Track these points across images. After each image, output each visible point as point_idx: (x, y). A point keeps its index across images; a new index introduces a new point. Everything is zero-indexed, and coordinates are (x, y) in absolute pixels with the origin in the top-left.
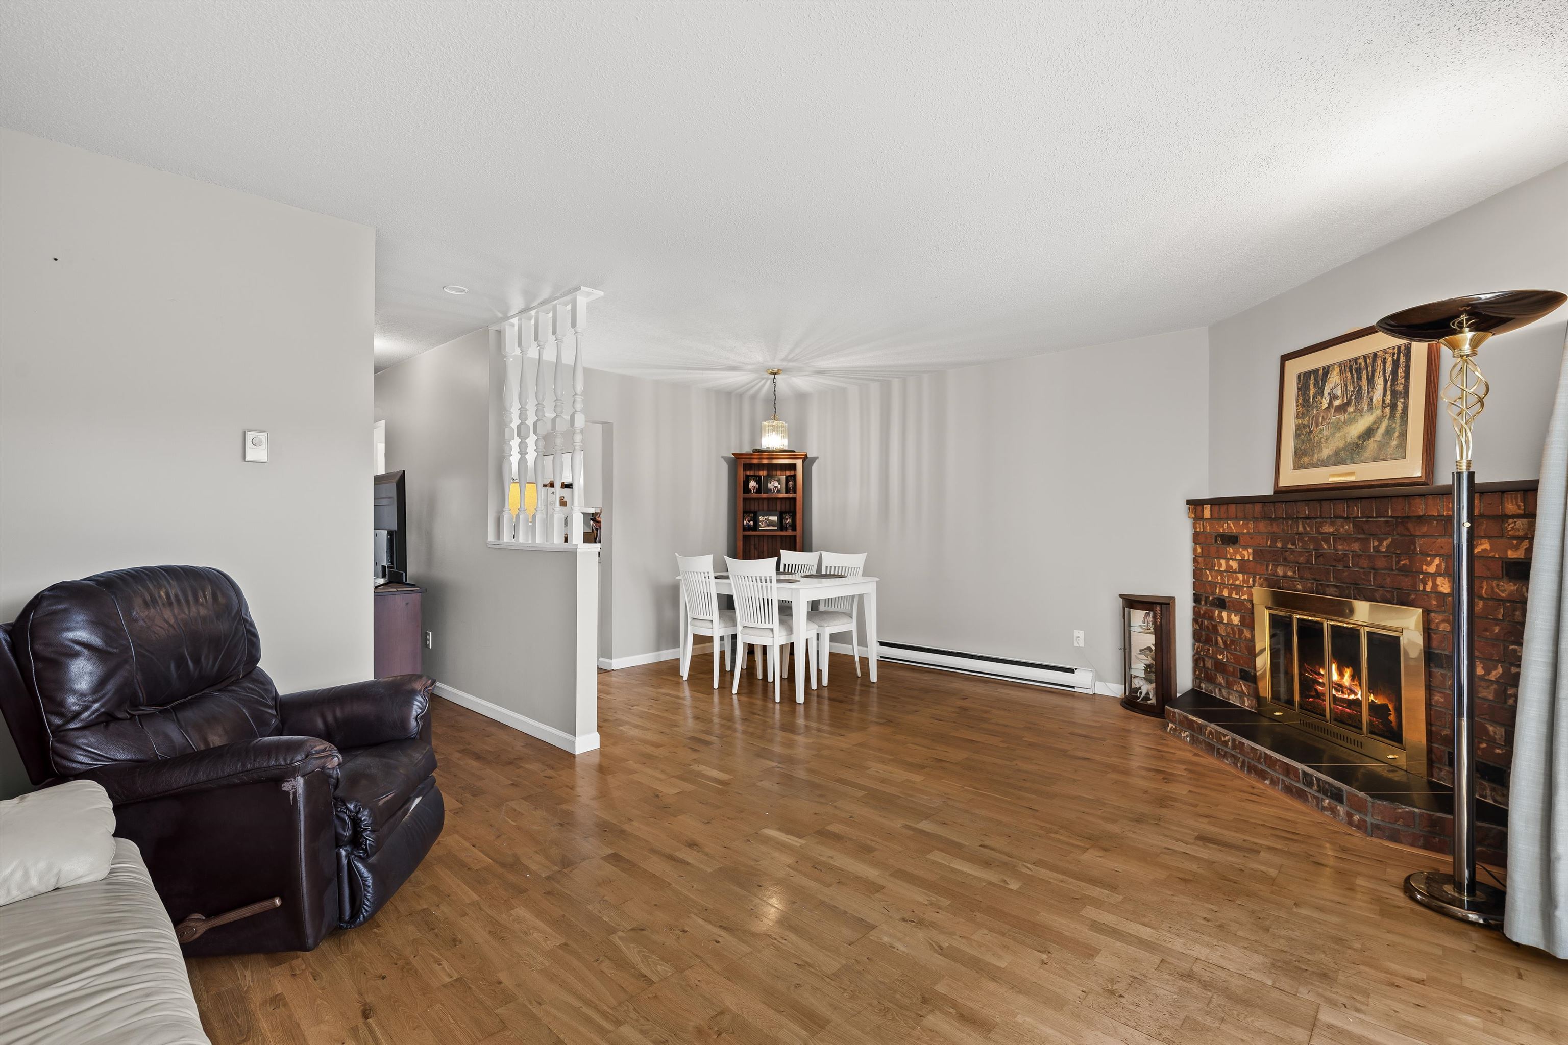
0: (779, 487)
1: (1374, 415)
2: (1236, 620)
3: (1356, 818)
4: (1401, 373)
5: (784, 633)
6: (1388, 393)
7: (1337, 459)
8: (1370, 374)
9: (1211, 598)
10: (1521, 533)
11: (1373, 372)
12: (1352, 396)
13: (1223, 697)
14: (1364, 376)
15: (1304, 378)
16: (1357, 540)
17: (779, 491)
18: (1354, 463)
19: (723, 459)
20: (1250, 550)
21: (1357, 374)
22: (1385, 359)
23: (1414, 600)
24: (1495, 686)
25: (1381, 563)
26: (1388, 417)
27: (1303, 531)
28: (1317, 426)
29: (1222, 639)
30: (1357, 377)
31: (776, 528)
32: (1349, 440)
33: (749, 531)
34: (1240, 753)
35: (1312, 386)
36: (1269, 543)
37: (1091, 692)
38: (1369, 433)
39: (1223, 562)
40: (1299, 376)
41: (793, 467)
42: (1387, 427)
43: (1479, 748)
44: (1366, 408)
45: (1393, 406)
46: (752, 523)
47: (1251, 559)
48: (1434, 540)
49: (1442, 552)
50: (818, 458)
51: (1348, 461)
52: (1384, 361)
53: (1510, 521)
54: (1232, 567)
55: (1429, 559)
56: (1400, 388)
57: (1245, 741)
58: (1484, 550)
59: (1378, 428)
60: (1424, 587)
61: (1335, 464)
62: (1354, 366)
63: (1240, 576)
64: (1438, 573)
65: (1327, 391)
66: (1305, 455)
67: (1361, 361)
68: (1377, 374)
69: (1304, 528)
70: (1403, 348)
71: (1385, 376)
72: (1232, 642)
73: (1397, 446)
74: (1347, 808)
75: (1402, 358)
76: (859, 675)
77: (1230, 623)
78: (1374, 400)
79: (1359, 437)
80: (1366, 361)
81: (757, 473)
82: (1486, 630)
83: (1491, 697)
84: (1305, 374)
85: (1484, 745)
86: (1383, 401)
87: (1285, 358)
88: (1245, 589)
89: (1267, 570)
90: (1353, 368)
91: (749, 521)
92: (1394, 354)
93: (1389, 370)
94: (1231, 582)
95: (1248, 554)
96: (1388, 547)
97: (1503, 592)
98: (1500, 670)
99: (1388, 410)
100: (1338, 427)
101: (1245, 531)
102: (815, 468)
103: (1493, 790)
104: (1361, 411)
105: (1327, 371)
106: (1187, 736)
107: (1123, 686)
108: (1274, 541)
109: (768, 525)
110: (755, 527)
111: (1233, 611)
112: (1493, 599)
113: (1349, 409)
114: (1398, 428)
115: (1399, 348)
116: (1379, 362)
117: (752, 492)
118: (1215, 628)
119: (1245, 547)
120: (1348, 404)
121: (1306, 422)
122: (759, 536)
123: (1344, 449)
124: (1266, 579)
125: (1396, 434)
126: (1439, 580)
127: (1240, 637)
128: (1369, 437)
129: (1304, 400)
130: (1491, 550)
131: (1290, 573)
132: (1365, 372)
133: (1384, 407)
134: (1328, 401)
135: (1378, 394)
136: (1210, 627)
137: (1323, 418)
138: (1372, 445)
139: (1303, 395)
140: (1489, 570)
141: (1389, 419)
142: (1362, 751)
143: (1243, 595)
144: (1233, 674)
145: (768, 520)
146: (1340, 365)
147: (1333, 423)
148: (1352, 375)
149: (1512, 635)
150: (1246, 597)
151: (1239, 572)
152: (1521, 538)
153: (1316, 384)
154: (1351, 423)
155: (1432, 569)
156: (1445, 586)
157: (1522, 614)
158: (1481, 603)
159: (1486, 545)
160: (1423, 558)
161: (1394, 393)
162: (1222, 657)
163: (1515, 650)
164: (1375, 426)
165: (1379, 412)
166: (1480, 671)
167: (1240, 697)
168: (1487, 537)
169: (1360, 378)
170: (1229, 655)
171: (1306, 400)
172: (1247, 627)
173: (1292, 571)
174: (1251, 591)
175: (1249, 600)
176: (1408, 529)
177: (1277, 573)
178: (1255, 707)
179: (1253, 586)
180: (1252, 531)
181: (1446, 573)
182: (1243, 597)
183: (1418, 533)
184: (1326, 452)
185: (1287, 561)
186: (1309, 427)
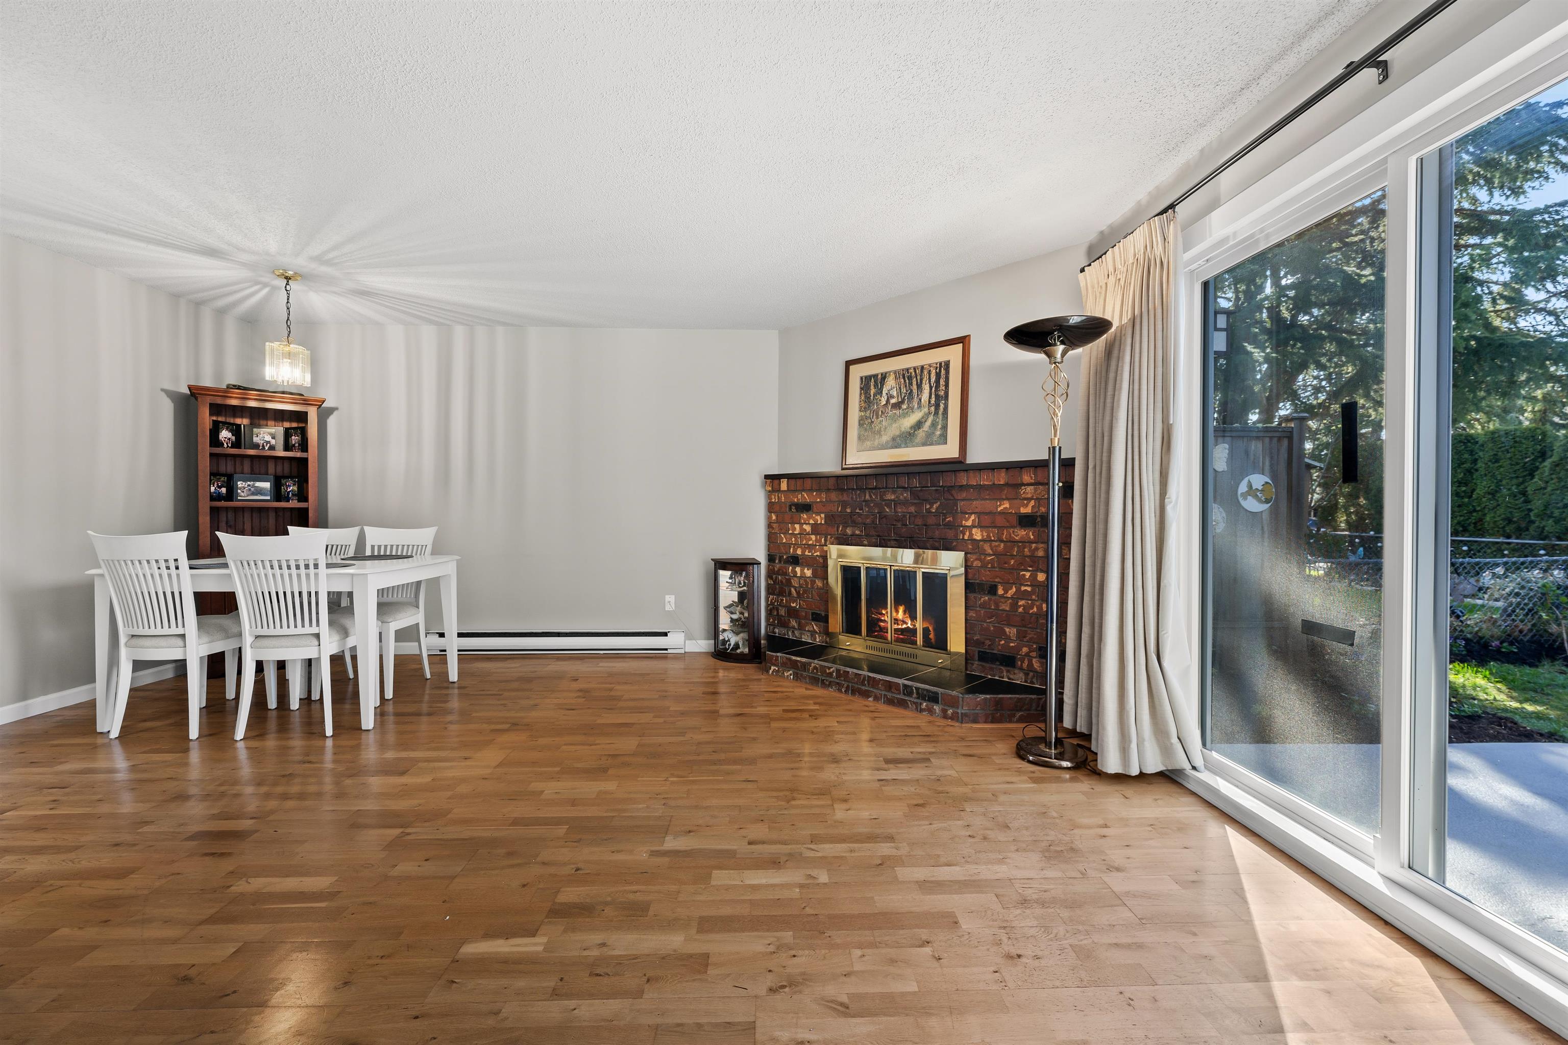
0: (273, 442)
1: (923, 412)
2: (808, 573)
3: (950, 712)
4: (942, 382)
5: (336, 637)
6: (933, 396)
7: (895, 443)
8: (919, 381)
9: (784, 557)
10: (1029, 496)
11: (921, 380)
12: (905, 396)
13: (796, 637)
14: (914, 383)
15: (866, 381)
16: (913, 504)
17: (272, 448)
18: (907, 447)
19: (163, 395)
20: (823, 516)
21: (909, 380)
22: (930, 371)
23: (956, 546)
24: (1010, 601)
25: (931, 521)
26: (933, 413)
27: (869, 499)
28: (877, 418)
29: (796, 590)
30: (909, 383)
31: (269, 498)
32: (903, 430)
33: (220, 500)
34: (844, 681)
35: (872, 387)
36: (840, 509)
37: (682, 651)
38: (919, 425)
39: (797, 526)
40: (861, 378)
41: (302, 417)
42: (933, 421)
43: (999, 644)
44: (916, 406)
45: (937, 406)
46: (224, 490)
47: (823, 522)
48: (972, 502)
49: (977, 510)
50: (337, 409)
51: (903, 445)
52: (930, 373)
53: (1023, 488)
54: (805, 530)
55: (967, 516)
56: (942, 393)
57: (848, 669)
58: (1006, 508)
59: (926, 421)
60: (963, 536)
61: (892, 448)
62: (906, 375)
63: (813, 537)
64: (973, 526)
65: (885, 391)
66: (868, 440)
67: (912, 371)
68: (924, 382)
69: (871, 496)
70: (943, 364)
71: (930, 384)
72: (805, 592)
73: (940, 435)
74: (941, 707)
75: (943, 372)
76: (428, 676)
77: (803, 576)
78: (922, 401)
79: (911, 428)
80: (915, 372)
81: (232, 420)
82: (1006, 563)
83: (1008, 609)
84: (866, 377)
85: (1003, 642)
86: (929, 402)
87: (849, 364)
88: (818, 547)
89: (838, 531)
90: (906, 376)
91: (220, 487)
92: (937, 368)
93: (933, 379)
94: (804, 542)
95: (820, 519)
96: (937, 509)
97: (1016, 536)
98: (1014, 589)
99: (933, 409)
100: (894, 419)
101: (818, 500)
102: (331, 422)
103: (1008, 671)
104: (912, 409)
105: (884, 377)
106: (791, 675)
107: (713, 641)
108: (844, 507)
109: (253, 494)
110: (231, 494)
111: (806, 566)
112: (1011, 541)
113: (902, 406)
114: (940, 422)
115: (941, 364)
116: (926, 372)
117: (225, 445)
118: (789, 583)
119: (818, 514)
120: (902, 402)
121: (868, 415)
122: (236, 510)
123: (899, 436)
124: (837, 538)
125: (940, 426)
126: (974, 531)
127: (813, 587)
128: (919, 428)
129: (865, 397)
130: (1010, 508)
131: (857, 532)
132: (915, 379)
133: (930, 407)
134: (886, 399)
135: (925, 396)
136: (784, 581)
137: (882, 412)
138: (921, 434)
139: (866, 393)
140: (1008, 521)
141: (934, 415)
142: (917, 661)
143: (815, 552)
144: (806, 618)
145: (253, 486)
146: (895, 372)
147: (890, 416)
148: (905, 381)
149: (1022, 565)
150: (818, 553)
151: (812, 534)
152: (1029, 499)
153: (876, 385)
154: (905, 417)
155: (969, 523)
156: (978, 535)
157: (1030, 551)
158: (1002, 545)
159: (1006, 505)
160: (963, 515)
161: (937, 396)
162: (795, 605)
163: (1024, 575)
164: (923, 420)
165: (926, 410)
166: (1000, 591)
167: (812, 635)
168: (1007, 499)
169: (911, 384)
170: (801, 602)
171: (868, 397)
172: (819, 578)
173: (859, 530)
174: (823, 549)
175: (820, 556)
176: (953, 495)
177: (847, 532)
178: (827, 643)
179: (825, 545)
180: (823, 500)
181: (979, 526)
182: (815, 554)
183: (960, 497)
184: (885, 439)
185: (855, 522)
186: (871, 418)
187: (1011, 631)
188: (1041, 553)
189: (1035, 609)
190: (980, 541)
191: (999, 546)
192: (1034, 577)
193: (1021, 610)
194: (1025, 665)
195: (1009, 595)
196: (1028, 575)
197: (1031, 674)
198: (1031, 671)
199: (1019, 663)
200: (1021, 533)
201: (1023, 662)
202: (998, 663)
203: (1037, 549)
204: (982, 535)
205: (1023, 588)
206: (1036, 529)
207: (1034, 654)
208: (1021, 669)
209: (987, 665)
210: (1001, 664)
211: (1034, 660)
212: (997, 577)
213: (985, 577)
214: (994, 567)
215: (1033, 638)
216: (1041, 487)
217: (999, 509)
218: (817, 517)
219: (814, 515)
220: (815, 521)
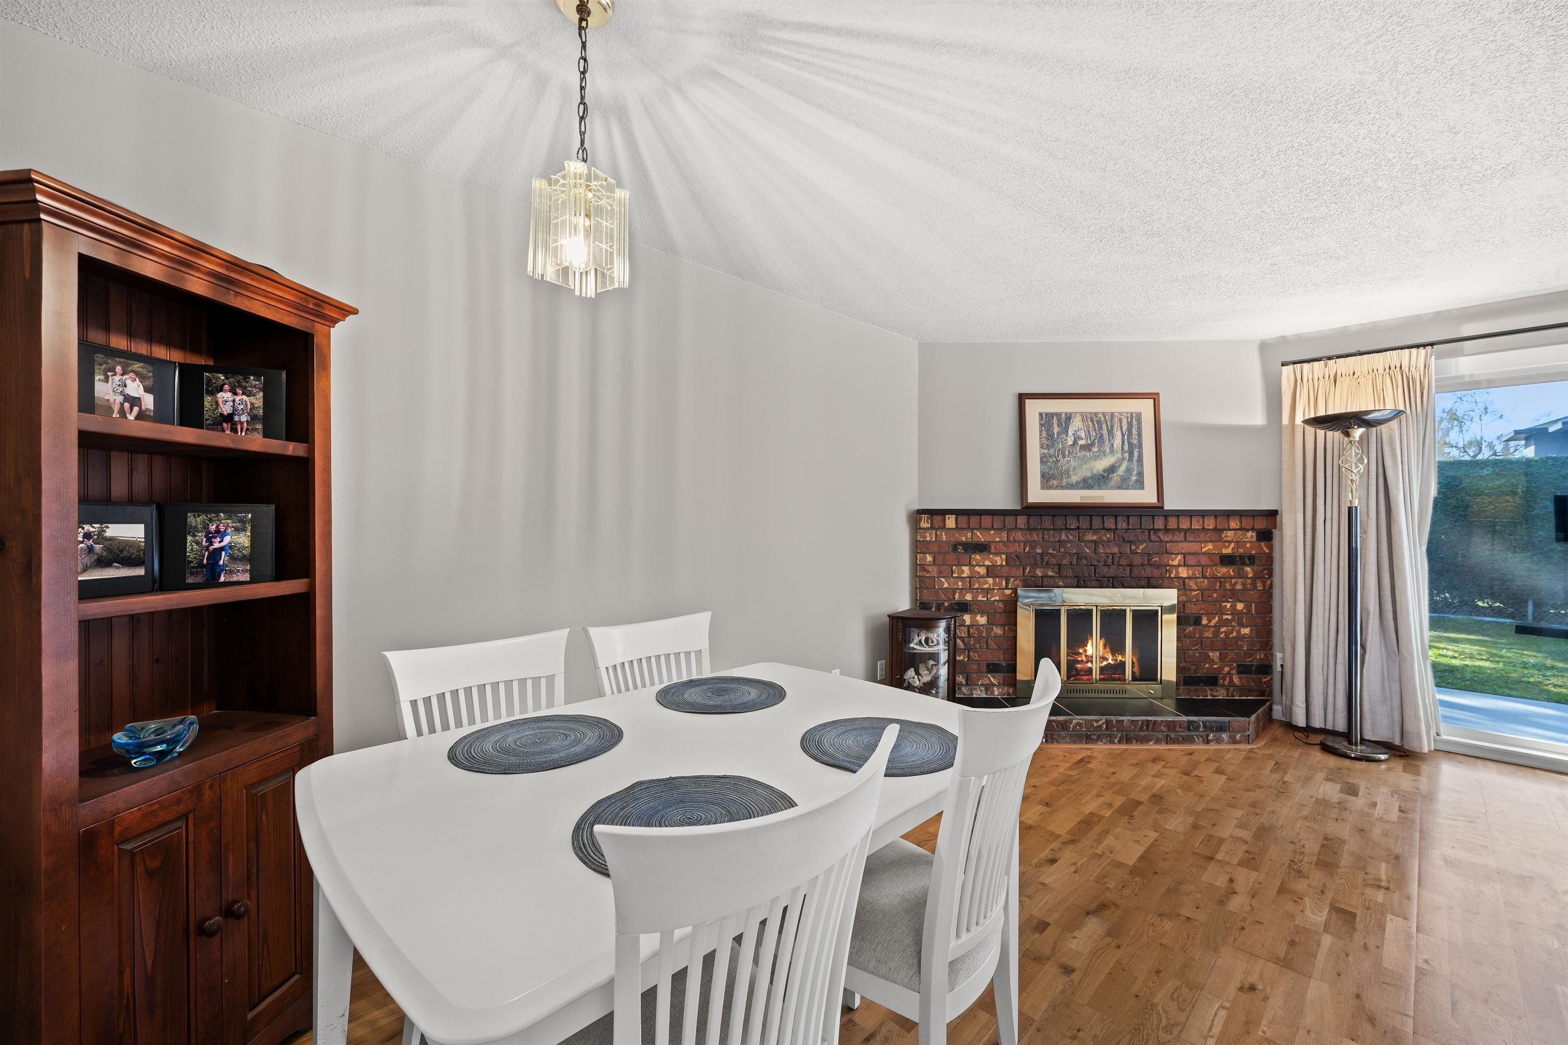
1: (1116, 457)
2: (982, 620)
4: (1134, 431)
6: (1126, 443)
7: (1086, 484)
8: (1109, 427)
9: (946, 604)
10: (1230, 539)
11: (1112, 427)
12: (1095, 440)
14: (1104, 428)
15: (1046, 420)
16: (1117, 545)
18: (1101, 489)
20: (1004, 556)
21: (1098, 425)
22: (1121, 419)
23: (1162, 584)
24: (1213, 629)
25: (1137, 560)
26: (1127, 459)
27: (1066, 539)
28: (1064, 457)
29: (963, 642)
30: (1098, 427)
32: (1095, 472)
35: (1055, 425)
36: (1027, 549)
38: (1112, 469)
39: (966, 569)
40: (1041, 414)
42: (1127, 467)
43: (1204, 668)
44: (1108, 450)
45: (1131, 454)
47: (1004, 563)
48: (1178, 544)
49: (1183, 551)
51: (1095, 488)
52: (1120, 421)
53: (1225, 532)
54: (979, 572)
55: (1173, 556)
56: (1135, 442)
58: (1209, 549)
59: (1120, 466)
60: (1170, 574)
61: (1083, 488)
62: (1095, 419)
63: (990, 580)
64: (1179, 566)
65: (1071, 432)
66: (1054, 479)
67: (1101, 415)
68: (1115, 428)
70: (1134, 415)
71: (1122, 431)
72: (975, 641)
73: (1136, 481)
75: (1135, 422)
77: (974, 625)
78: (1115, 446)
79: (1104, 471)
80: (1105, 418)
82: (1209, 597)
83: (1211, 636)
84: (1047, 414)
85: (1207, 665)
86: (1123, 448)
87: (1022, 397)
88: (996, 591)
89: (1024, 572)
92: (1128, 418)
93: (1125, 428)
94: (977, 586)
95: (999, 560)
96: (1143, 550)
97: (1219, 573)
98: (1217, 619)
99: (1126, 455)
100: (1084, 460)
101: (997, 539)
103: (1211, 690)
104: (1104, 453)
105: (1069, 417)
108: (1033, 547)
111: (979, 612)
112: (1213, 578)
113: (1093, 449)
114: (1135, 468)
115: (1132, 414)
116: (1116, 420)
119: (999, 554)
120: (1092, 444)
121: (1052, 453)
123: (1092, 478)
125: (1135, 472)
126: (1180, 569)
127: (988, 636)
128: (1113, 472)
129: (1048, 434)
130: (1213, 549)
131: (1050, 573)
132: (1105, 424)
133: (1123, 452)
134: (1073, 440)
135: (1117, 442)
137: (1069, 452)
138: (1115, 478)
139: (1048, 430)
140: (1211, 560)
141: (1129, 461)
142: (1127, 696)
144: (978, 671)
146: (1082, 414)
147: (1079, 457)
148: (1093, 424)
149: (1224, 597)
150: (997, 598)
151: (988, 576)
152: (1230, 542)
153: (1059, 425)
154: (1096, 460)
155: (1176, 563)
156: (1184, 573)
157: (1231, 585)
158: (1206, 581)
159: (1210, 546)
160: (1169, 555)
161: (1130, 444)
162: (961, 658)
163: (1226, 606)
164: (1117, 465)
165: (1119, 455)
166: (1204, 622)
167: (987, 690)
168: (1211, 541)
169: (1101, 428)
170: (971, 654)
171: (1050, 436)
172: (997, 625)
173: (1052, 572)
174: (1004, 593)
175: (1000, 601)
176: (1159, 537)
177: (1036, 574)
178: (1009, 694)
179: (1007, 588)
180: (1005, 539)
181: (1185, 565)
182: (992, 599)
183: (1166, 540)
184: (1074, 479)
185: (1047, 563)
186: (1056, 457)
187: (1214, 655)
188: (1239, 587)
189: (1235, 634)
190: (1186, 578)
191: (1203, 582)
192: (1234, 607)
193: (1222, 636)
194: (1226, 683)
195: (1212, 624)
196: (1228, 605)
197: (1232, 689)
198: (1233, 686)
199: (1222, 681)
200: (1223, 570)
201: (1224, 680)
202: (1202, 684)
203: (1236, 583)
204: (1188, 574)
205: (1225, 617)
206: (1236, 567)
207: (1234, 671)
208: (1223, 686)
209: (1191, 688)
210: (1205, 685)
211: (1234, 676)
212: (1201, 609)
213: (1192, 609)
214: (1199, 601)
215: (1233, 658)
216: (1240, 532)
217: (1203, 550)
218: (995, 558)
219: (991, 556)
220: (992, 563)
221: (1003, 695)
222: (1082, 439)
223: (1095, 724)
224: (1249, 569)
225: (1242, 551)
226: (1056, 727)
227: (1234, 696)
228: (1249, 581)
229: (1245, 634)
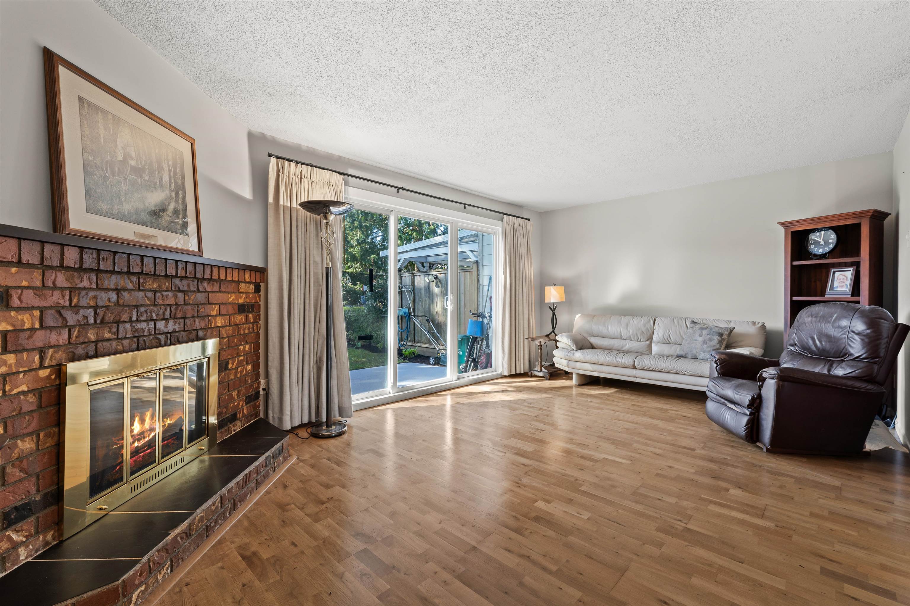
1: (165, 194)
4: (178, 171)
6: (173, 181)
7: (139, 218)
8: (158, 156)
10: (243, 291)
11: (160, 156)
12: (145, 165)
15: (89, 111)
18: (154, 227)
21: (147, 148)
22: (167, 152)
24: (234, 371)
26: (174, 200)
30: (148, 151)
32: (148, 205)
35: (100, 125)
38: (162, 206)
40: (80, 98)
42: (174, 207)
44: (158, 183)
47: (37, 325)
48: (216, 294)
49: (218, 301)
51: (150, 224)
53: (242, 284)
55: (214, 306)
56: (180, 182)
59: (168, 205)
60: (211, 325)
61: (137, 223)
64: (216, 316)
65: (120, 143)
66: (103, 201)
68: (163, 159)
70: (177, 151)
71: (169, 166)
73: (182, 225)
75: (178, 160)
78: (163, 180)
79: (156, 206)
80: (153, 143)
83: (233, 378)
84: (87, 102)
88: (21, 375)
92: (173, 153)
93: (171, 163)
95: (29, 320)
97: (237, 320)
98: (236, 361)
100: (136, 187)
101: (25, 283)
104: (155, 184)
105: (117, 123)
112: (235, 325)
113: (144, 175)
114: (181, 211)
115: (175, 150)
116: (163, 151)
119: (25, 310)
120: (144, 170)
121: (97, 163)
123: (144, 211)
125: (181, 216)
126: (217, 319)
128: (163, 210)
129: (92, 134)
130: (235, 299)
133: (171, 191)
134: (122, 155)
135: (166, 177)
137: (119, 169)
139: (91, 128)
140: (234, 309)
141: (176, 202)
146: (130, 126)
147: (130, 181)
149: (240, 341)
150: (24, 388)
152: (243, 293)
153: (106, 126)
155: (214, 313)
156: (219, 322)
157: (243, 330)
158: (231, 328)
159: (233, 297)
160: (211, 306)
161: (176, 183)
163: (240, 349)
165: (168, 193)
166: (230, 366)
168: (234, 292)
171: (94, 137)
172: (23, 437)
173: (109, 332)
174: (37, 375)
175: (29, 391)
176: (204, 288)
177: (88, 338)
178: (47, 543)
179: (42, 367)
180: (39, 284)
181: (220, 315)
182: (15, 392)
183: (209, 290)
184: (127, 208)
185: (102, 322)
186: (103, 170)
187: (235, 394)
188: (246, 331)
189: (244, 371)
190: (221, 327)
191: (229, 329)
192: (244, 349)
193: (239, 375)
194: (241, 415)
195: (234, 367)
196: (242, 348)
197: (243, 419)
198: (244, 417)
199: (238, 415)
200: (239, 318)
201: (240, 413)
202: (229, 423)
203: (245, 328)
204: (222, 323)
205: (240, 358)
206: (245, 314)
207: (244, 404)
208: (239, 419)
209: (223, 430)
210: (231, 423)
211: (244, 408)
212: (228, 355)
213: (225, 355)
214: (227, 347)
215: (243, 392)
216: (248, 284)
217: (230, 300)
218: (20, 317)
219: (13, 313)
220: (14, 326)
221: (37, 551)
222: (132, 158)
223: (213, 508)
224: (251, 315)
225: (248, 300)
226: (180, 540)
227: (244, 425)
228: (251, 325)
229: (249, 370)
